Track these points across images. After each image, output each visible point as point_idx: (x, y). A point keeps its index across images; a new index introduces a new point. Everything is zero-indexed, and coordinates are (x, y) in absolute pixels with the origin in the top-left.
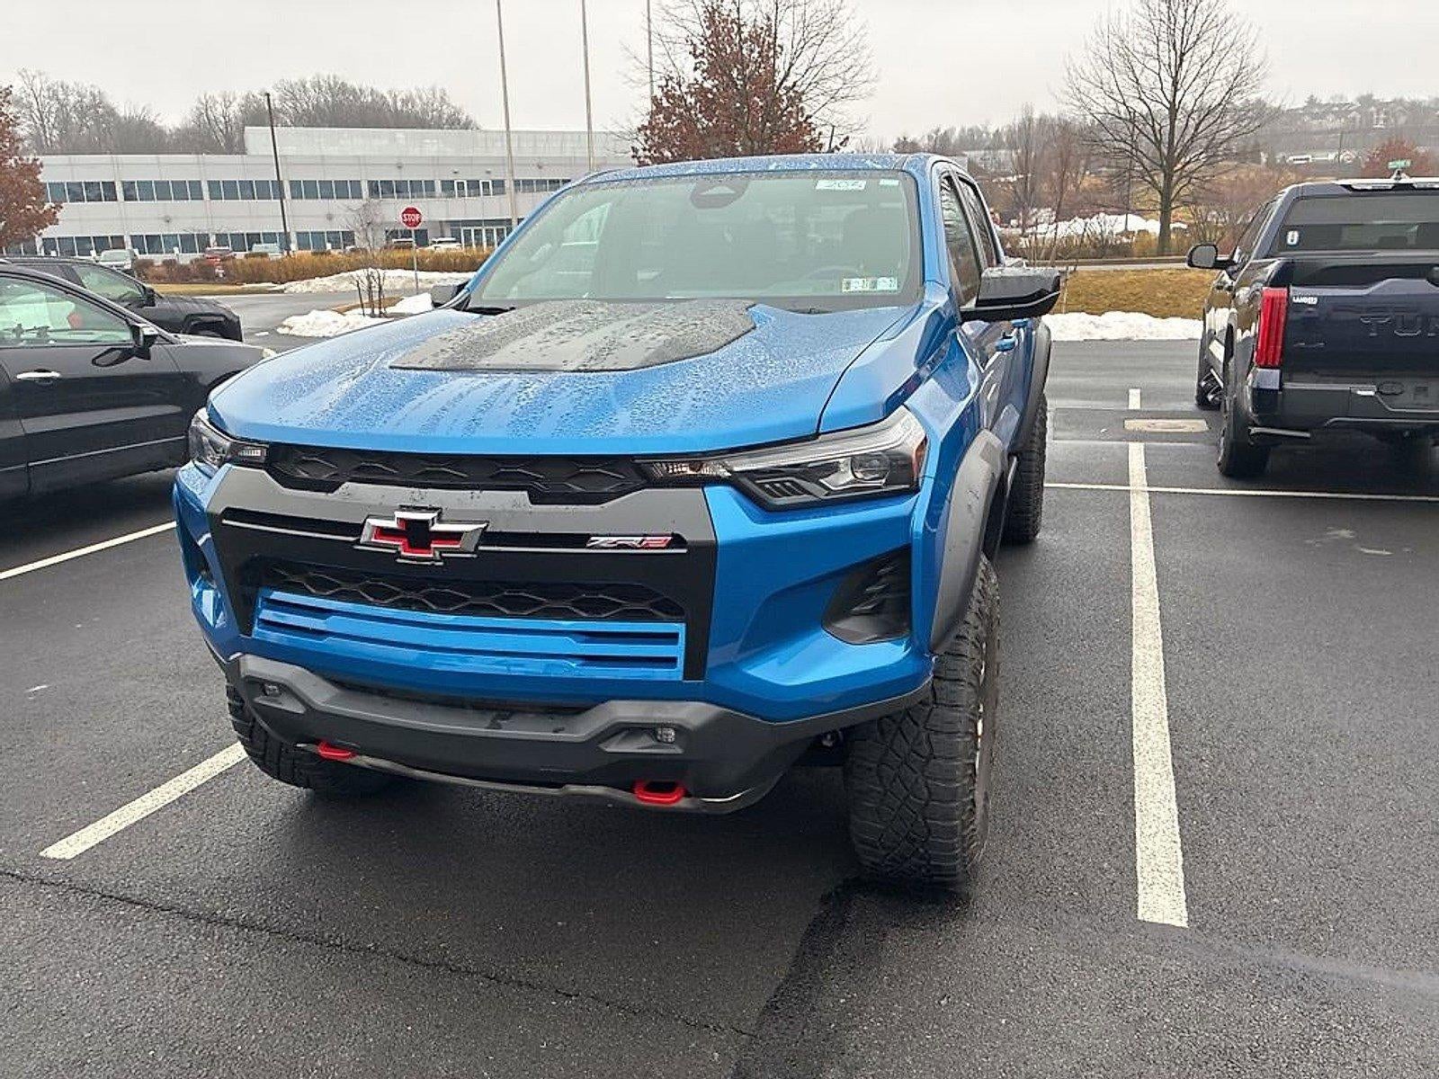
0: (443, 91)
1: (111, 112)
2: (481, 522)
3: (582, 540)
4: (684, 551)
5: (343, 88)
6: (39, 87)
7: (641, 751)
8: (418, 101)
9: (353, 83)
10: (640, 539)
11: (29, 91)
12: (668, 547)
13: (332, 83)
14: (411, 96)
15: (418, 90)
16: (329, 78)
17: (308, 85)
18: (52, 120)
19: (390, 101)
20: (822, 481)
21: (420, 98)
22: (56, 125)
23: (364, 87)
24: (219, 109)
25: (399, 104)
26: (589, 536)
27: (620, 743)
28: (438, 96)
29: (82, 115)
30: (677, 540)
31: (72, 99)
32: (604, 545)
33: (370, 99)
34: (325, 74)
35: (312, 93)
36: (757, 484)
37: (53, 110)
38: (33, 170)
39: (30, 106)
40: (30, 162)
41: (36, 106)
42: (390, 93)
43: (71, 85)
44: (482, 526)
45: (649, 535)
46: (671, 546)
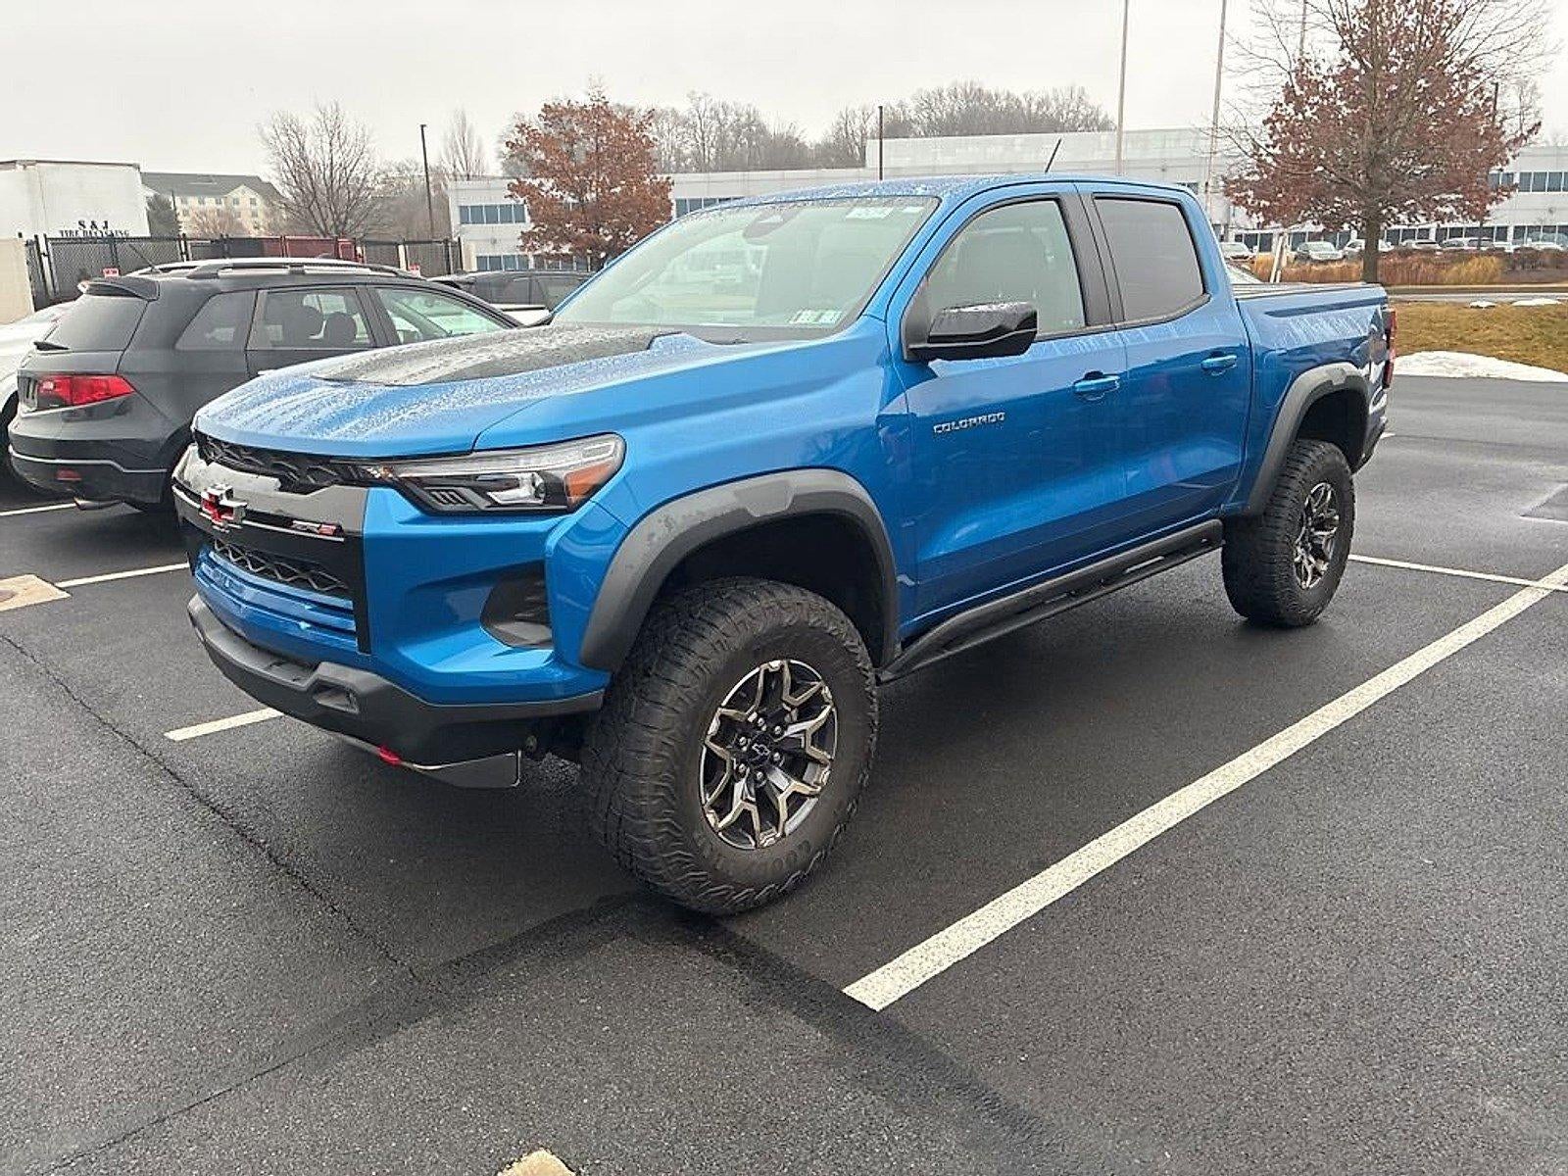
0: (1083, 90)
1: (762, 130)
2: (244, 501)
3: (287, 521)
4: (342, 540)
5: (979, 94)
6: (703, 108)
7: (339, 708)
8: (1053, 103)
9: (989, 87)
10: (318, 526)
11: (695, 112)
12: (334, 535)
13: (968, 91)
14: (1048, 96)
15: (1055, 90)
16: (966, 85)
17: (945, 94)
18: (711, 139)
19: (1024, 104)
20: (489, 494)
21: (1057, 100)
22: (715, 143)
23: (1000, 92)
24: (858, 122)
25: (1034, 108)
26: (293, 519)
27: (326, 698)
28: (1075, 95)
29: (738, 133)
30: (339, 531)
31: (731, 118)
32: (299, 528)
33: (1004, 104)
34: (962, 81)
35: (947, 101)
36: (426, 491)
37: (713, 129)
38: (664, 188)
39: (694, 127)
40: (664, 180)
41: (699, 126)
42: (1025, 96)
43: (731, 104)
44: (244, 504)
45: (325, 523)
46: (335, 534)
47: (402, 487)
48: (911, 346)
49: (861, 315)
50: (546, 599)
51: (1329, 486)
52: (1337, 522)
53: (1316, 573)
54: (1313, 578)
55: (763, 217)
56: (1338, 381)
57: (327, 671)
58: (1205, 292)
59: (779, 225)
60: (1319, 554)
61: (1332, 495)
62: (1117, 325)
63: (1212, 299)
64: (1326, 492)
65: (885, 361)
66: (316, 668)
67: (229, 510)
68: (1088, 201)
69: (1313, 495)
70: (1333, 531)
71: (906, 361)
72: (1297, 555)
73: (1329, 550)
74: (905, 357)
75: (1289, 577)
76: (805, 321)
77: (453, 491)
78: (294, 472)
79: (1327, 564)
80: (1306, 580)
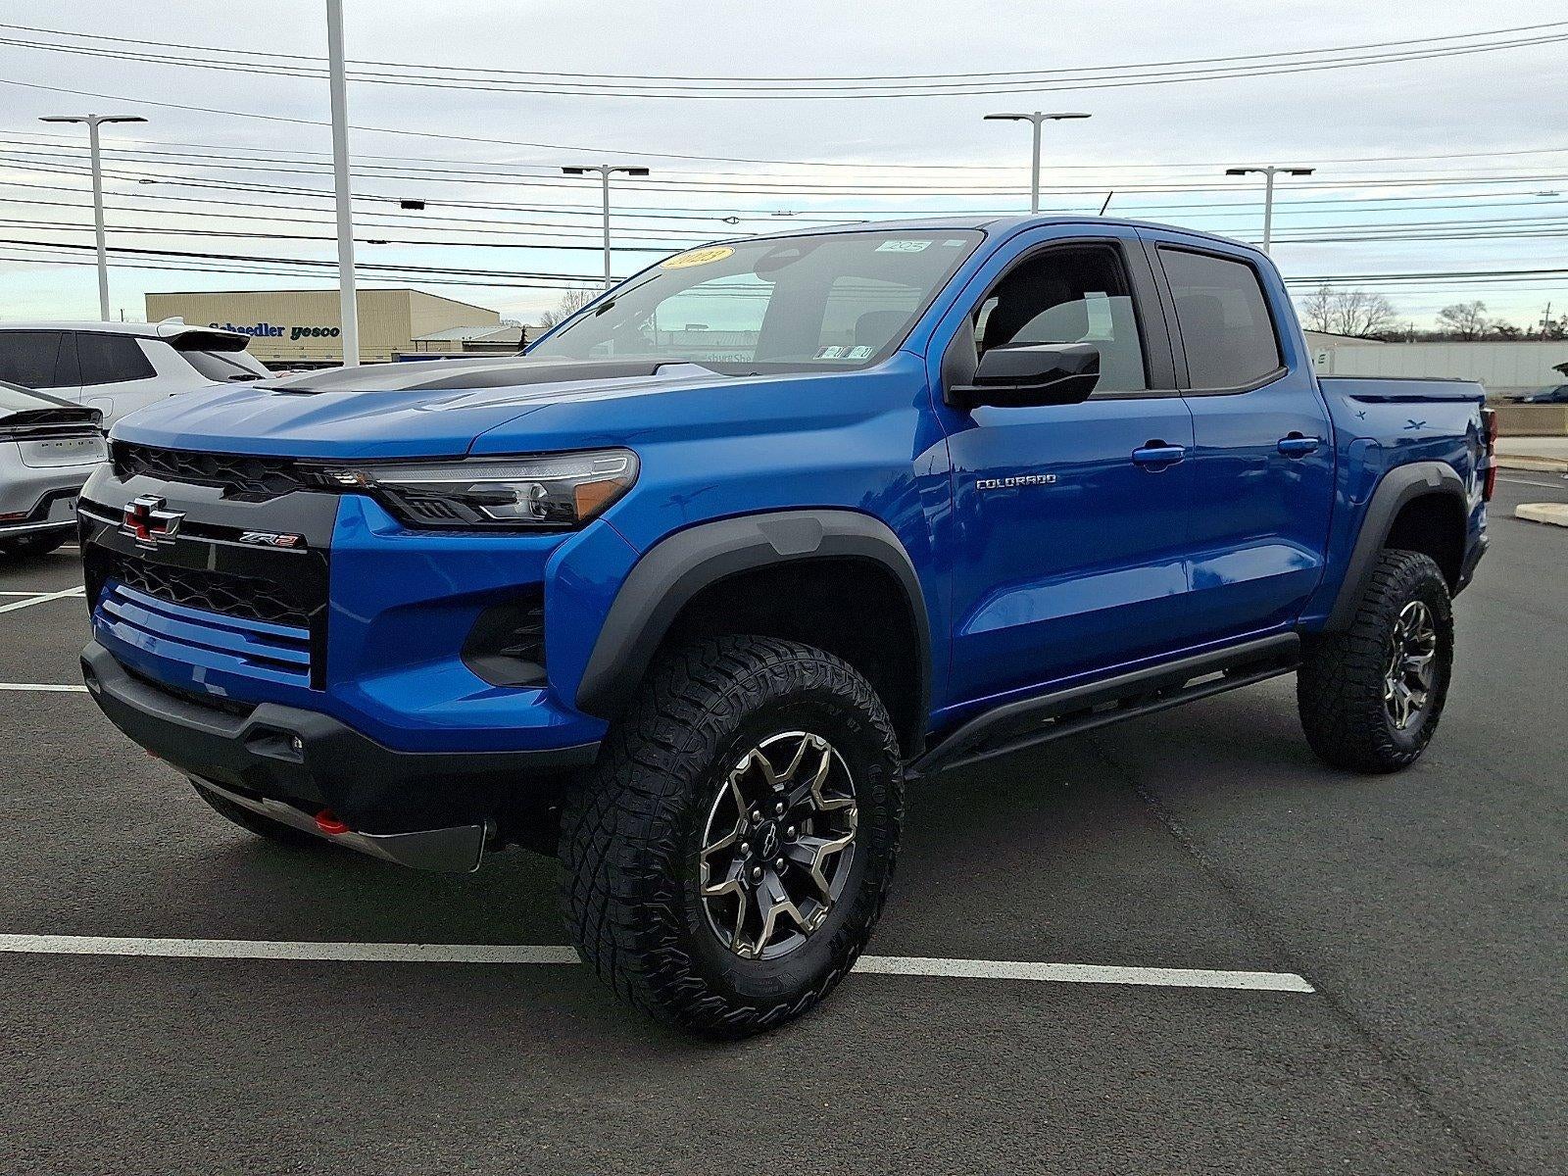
2: (181, 512)
3: (235, 533)
4: (305, 552)
7: (277, 757)
10: (274, 537)
12: (294, 547)
20: (481, 507)
26: (240, 531)
27: (262, 747)
30: (301, 543)
32: (249, 540)
44: (181, 515)
45: (283, 534)
46: (296, 545)
47: (379, 494)
48: (954, 388)
49: (898, 349)
50: (542, 630)
51: (1421, 604)
52: (1434, 643)
53: (1412, 706)
54: (1410, 713)
55: (774, 252)
56: (1433, 482)
57: (266, 713)
58: (1282, 364)
59: (795, 259)
60: (1414, 684)
61: (1426, 613)
62: (1182, 390)
63: (1289, 373)
64: (1418, 611)
65: (921, 401)
66: (250, 711)
67: (161, 523)
68: (1150, 250)
69: (1403, 618)
70: (1430, 655)
71: (946, 405)
72: (1389, 692)
73: (1426, 680)
74: (947, 400)
75: (1381, 716)
76: (832, 357)
77: (438, 501)
78: (244, 481)
79: (1425, 694)
80: (1401, 717)
